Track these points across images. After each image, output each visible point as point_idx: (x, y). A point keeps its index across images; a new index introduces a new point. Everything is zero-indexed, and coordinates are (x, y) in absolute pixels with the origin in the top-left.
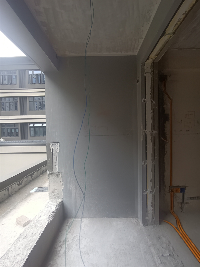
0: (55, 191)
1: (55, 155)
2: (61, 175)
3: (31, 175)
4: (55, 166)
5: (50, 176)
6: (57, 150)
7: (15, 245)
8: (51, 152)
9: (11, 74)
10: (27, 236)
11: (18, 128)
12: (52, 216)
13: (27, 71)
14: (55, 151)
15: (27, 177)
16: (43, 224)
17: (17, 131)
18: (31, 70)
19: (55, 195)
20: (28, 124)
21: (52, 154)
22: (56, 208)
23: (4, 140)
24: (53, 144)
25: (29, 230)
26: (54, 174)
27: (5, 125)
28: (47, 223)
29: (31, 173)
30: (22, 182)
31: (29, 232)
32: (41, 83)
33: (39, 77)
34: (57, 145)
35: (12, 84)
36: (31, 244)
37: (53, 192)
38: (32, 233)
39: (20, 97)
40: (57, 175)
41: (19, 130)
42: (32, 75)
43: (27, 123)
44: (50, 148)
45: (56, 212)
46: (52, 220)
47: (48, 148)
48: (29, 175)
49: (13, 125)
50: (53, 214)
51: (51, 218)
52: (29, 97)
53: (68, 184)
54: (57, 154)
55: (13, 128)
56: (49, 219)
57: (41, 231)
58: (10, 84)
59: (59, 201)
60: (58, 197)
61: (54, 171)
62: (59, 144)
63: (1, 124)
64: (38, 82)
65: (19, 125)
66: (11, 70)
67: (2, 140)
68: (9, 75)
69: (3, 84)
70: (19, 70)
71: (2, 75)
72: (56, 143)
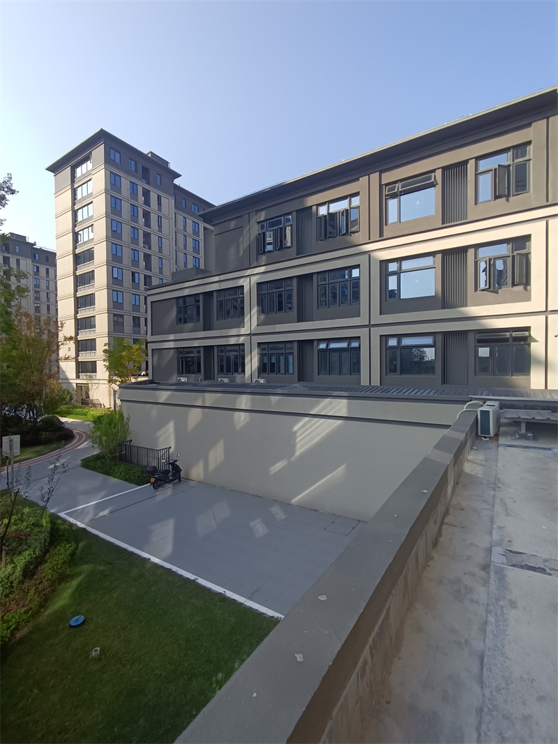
9: (281, 224)
11: (292, 353)
13: (314, 208)
18: (324, 203)
23: (265, 382)
27: (266, 346)
32: (347, 232)
33: (344, 218)
35: (282, 248)
41: (294, 359)
42: (325, 217)
43: (311, 342)
49: (282, 346)
52: (318, 273)
55: (282, 354)
58: (277, 249)
63: (259, 344)
64: (340, 231)
65: (295, 345)
66: (281, 216)
67: (262, 381)
68: (277, 227)
69: (264, 252)
70: (297, 211)
71: (264, 231)
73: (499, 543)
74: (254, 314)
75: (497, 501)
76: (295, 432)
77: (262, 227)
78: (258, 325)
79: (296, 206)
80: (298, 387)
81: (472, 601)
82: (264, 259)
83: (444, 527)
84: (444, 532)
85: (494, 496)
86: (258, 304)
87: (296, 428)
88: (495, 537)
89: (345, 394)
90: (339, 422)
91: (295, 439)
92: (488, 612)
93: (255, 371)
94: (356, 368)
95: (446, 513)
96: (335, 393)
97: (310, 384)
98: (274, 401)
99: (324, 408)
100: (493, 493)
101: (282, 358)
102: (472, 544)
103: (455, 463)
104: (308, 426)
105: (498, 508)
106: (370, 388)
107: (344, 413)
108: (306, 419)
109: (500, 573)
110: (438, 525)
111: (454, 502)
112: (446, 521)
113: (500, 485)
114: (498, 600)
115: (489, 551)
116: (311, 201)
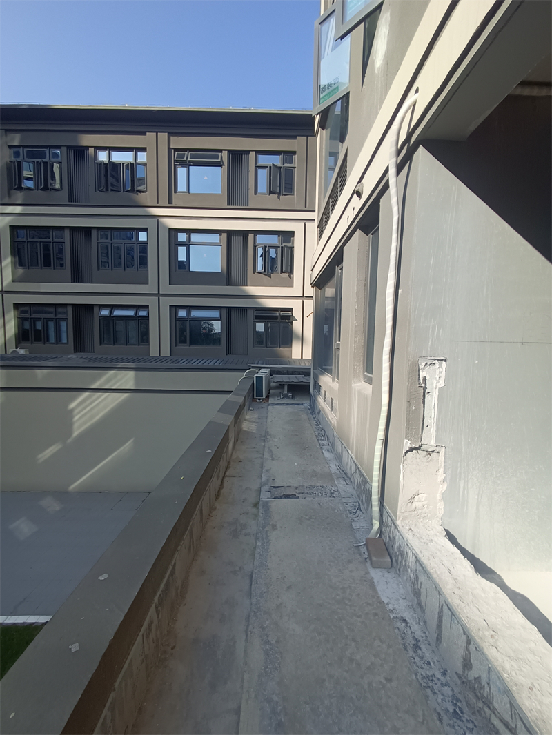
0: (417, 498)
1: (433, 396)
4: (429, 425)
5: (410, 455)
6: (438, 382)
8: (422, 385)
9: (45, 157)
11: (66, 319)
13: (91, 150)
14: (433, 384)
17: (64, 328)
18: (103, 149)
19: (415, 508)
20: (96, 309)
21: (422, 391)
23: (28, 353)
24: (426, 365)
26: (423, 449)
27: (27, 308)
30: (220, 471)
32: (132, 190)
33: (128, 173)
34: (440, 366)
35: (48, 189)
37: (412, 499)
39: (73, 230)
40: (429, 454)
41: (67, 329)
42: (105, 165)
43: (91, 307)
44: (419, 375)
49: (52, 309)
52: (98, 229)
53: (460, 480)
54: (436, 393)
55: (51, 320)
58: (40, 188)
60: (426, 515)
62: (444, 363)
63: (16, 306)
64: (125, 186)
65: (70, 310)
66: (46, 147)
67: (22, 352)
68: (39, 160)
69: (20, 188)
70: (68, 147)
71: (19, 160)
72: (438, 360)
73: (266, 483)
74: (6, 266)
75: (266, 450)
76: (72, 410)
77: (17, 154)
78: (13, 281)
79: (66, 140)
80: (75, 358)
81: (246, 535)
82: (19, 196)
83: (226, 479)
84: (225, 484)
85: (264, 446)
86: (13, 254)
87: (72, 406)
88: (264, 478)
89: (133, 365)
90: (126, 395)
91: (72, 417)
92: (257, 539)
93: (10, 339)
94: (144, 338)
95: (228, 467)
96: (121, 365)
97: (89, 355)
98: (41, 376)
99: (108, 381)
100: (263, 444)
101: (51, 325)
102: (247, 489)
103: (235, 423)
104: (88, 402)
105: (267, 455)
106: (160, 359)
107: (131, 385)
108: (86, 394)
109: (267, 506)
110: (220, 479)
111: (234, 456)
112: (227, 474)
113: (268, 437)
114: (264, 527)
115: (259, 491)
116: (88, 140)
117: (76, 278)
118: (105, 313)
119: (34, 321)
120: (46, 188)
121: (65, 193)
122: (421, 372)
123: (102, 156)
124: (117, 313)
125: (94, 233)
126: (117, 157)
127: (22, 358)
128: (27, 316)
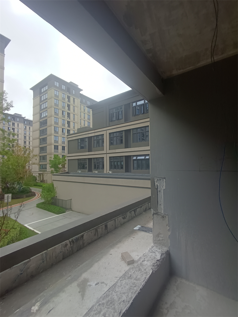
0: (160, 235)
1: (161, 193)
2: (167, 218)
3: (135, 211)
4: (160, 205)
5: (155, 215)
6: (163, 187)
7: (121, 281)
8: (156, 188)
9: (118, 110)
10: (132, 277)
11: (123, 161)
12: (157, 265)
13: (131, 104)
14: (161, 188)
15: (130, 212)
16: (147, 270)
17: (122, 164)
18: (134, 102)
19: (159, 240)
20: (132, 157)
21: (156, 190)
22: (161, 256)
24: (157, 180)
25: (133, 271)
26: (159, 214)
27: (112, 158)
28: (152, 271)
29: (135, 209)
30: (126, 216)
31: (133, 273)
32: (144, 113)
33: (143, 107)
34: (163, 180)
36: (135, 288)
37: (158, 235)
38: (136, 276)
39: (125, 131)
40: (163, 217)
41: (124, 163)
42: (135, 107)
43: (130, 156)
44: (155, 184)
45: (161, 262)
46: (156, 269)
47: (153, 183)
48: (133, 211)
49: (119, 158)
50: (158, 263)
51: (156, 267)
52: (133, 129)
53: (176, 231)
54: (162, 191)
55: (119, 161)
56: (154, 267)
57: (145, 278)
59: (165, 249)
60: (164, 244)
61: (159, 211)
62: (164, 179)
63: (110, 157)
64: (141, 112)
65: (124, 158)
66: (118, 107)
69: (112, 121)
70: (124, 105)
72: (161, 178)
74: (108, 145)
78: (109, 150)
82: (112, 124)
86: (109, 141)
93: (108, 168)
97: (130, 173)
117: (126, 147)
118: (135, 158)
119: (114, 162)
120: (118, 119)
121: (123, 120)
122: (155, 182)
123: (134, 104)
124: (139, 158)
125: (131, 131)
126: (139, 103)
127: (110, 174)
128: (112, 160)
